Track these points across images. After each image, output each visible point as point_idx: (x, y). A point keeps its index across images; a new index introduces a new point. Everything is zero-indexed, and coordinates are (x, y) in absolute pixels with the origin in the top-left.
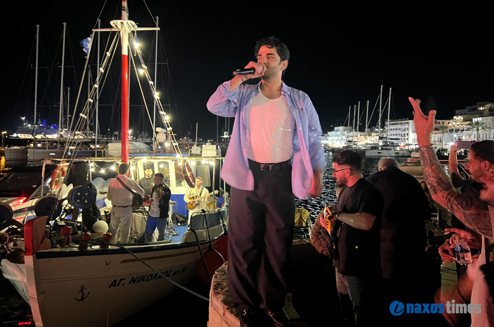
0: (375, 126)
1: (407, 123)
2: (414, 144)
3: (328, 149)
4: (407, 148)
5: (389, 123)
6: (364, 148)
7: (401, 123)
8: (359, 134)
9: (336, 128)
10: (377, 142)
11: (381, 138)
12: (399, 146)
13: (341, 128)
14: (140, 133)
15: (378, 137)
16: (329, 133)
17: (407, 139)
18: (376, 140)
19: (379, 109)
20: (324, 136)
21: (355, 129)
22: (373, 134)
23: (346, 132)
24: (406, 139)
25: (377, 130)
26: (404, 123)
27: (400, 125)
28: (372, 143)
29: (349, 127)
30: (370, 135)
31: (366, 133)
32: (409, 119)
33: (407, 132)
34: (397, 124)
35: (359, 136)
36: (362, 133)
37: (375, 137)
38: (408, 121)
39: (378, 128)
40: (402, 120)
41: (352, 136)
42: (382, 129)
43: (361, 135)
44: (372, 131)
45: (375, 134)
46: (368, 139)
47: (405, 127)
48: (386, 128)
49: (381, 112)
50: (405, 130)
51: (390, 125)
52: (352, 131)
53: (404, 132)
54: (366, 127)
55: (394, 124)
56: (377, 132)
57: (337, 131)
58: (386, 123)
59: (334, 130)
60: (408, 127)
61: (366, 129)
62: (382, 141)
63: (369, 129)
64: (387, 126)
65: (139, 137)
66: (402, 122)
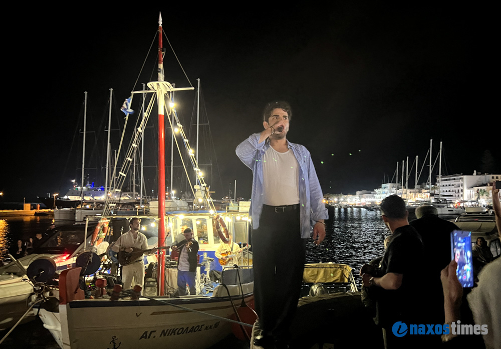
0: (426, 183)
1: (461, 179)
2: (470, 200)
3: (375, 207)
4: (462, 205)
5: (440, 179)
6: (414, 206)
7: (455, 179)
8: (409, 191)
9: (383, 185)
10: (428, 199)
11: (432, 195)
12: (452, 203)
13: (389, 185)
14: (183, 193)
15: (429, 194)
16: (376, 191)
17: (462, 196)
18: (427, 197)
19: (429, 164)
20: (370, 193)
21: (404, 186)
22: (424, 191)
23: (395, 189)
24: (460, 195)
25: (427, 186)
26: (457, 179)
27: (454, 181)
28: (423, 200)
29: (397, 184)
30: (420, 192)
31: (416, 190)
32: (464, 175)
33: (461, 188)
34: (449, 180)
35: (408, 193)
36: (412, 190)
37: (426, 194)
38: (462, 177)
39: (428, 184)
40: (456, 176)
41: (401, 194)
42: (433, 186)
43: (410, 192)
44: (422, 187)
45: (426, 191)
46: (418, 195)
47: (458, 183)
48: (438, 184)
49: (432, 167)
50: (459, 187)
51: (442, 181)
52: (401, 188)
53: (458, 188)
54: (416, 184)
55: (447, 180)
56: (429, 189)
57: (385, 188)
58: (438, 179)
59: (381, 188)
60: (462, 182)
61: (416, 186)
62: (433, 197)
63: (419, 186)
64: (439, 182)
65: (183, 197)
66: (455, 177)
